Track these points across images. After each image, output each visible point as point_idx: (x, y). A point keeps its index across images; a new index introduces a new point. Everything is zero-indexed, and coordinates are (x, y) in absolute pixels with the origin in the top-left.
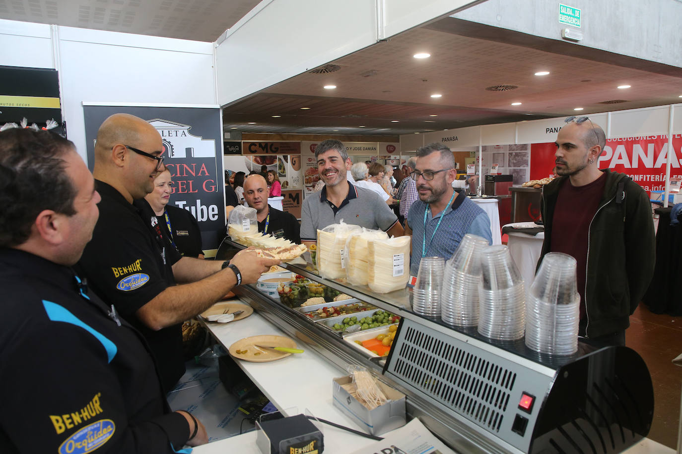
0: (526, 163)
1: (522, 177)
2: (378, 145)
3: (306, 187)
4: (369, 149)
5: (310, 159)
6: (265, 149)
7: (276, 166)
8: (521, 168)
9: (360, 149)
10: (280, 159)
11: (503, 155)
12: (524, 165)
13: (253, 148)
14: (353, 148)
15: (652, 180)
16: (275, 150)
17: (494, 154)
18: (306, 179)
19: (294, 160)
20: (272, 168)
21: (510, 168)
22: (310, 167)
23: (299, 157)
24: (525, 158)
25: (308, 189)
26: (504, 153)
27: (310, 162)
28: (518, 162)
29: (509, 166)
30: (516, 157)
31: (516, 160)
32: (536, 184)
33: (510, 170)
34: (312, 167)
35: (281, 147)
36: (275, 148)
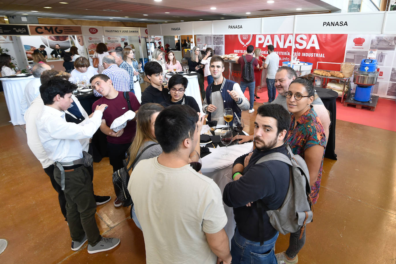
0: (222, 43)
1: (221, 51)
2: (139, 29)
3: (90, 57)
4: (134, 32)
5: (90, 38)
6: (51, 31)
7: (68, 42)
8: (220, 46)
9: (127, 32)
10: (71, 37)
11: (210, 38)
12: (222, 44)
13: (39, 30)
14: (122, 31)
15: (283, 55)
16: (60, 32)
17: (206, 37)
18: (89, 52)
19: (79, 39)
20: (66, 43)
21: (214, 45)
22: (91, 44)
23: (82, 37)
24: (222, 40)
25: (91, 58)
26: (211, 37)
27: (91, 40)
28: (219, 42)
29: (214, 44)
30: (217, 40)
31: (217, 41)
32: (226, 57)
33: (214, 46)
34: (93, 43)
35: (64, 29)
36: (60, 30)
